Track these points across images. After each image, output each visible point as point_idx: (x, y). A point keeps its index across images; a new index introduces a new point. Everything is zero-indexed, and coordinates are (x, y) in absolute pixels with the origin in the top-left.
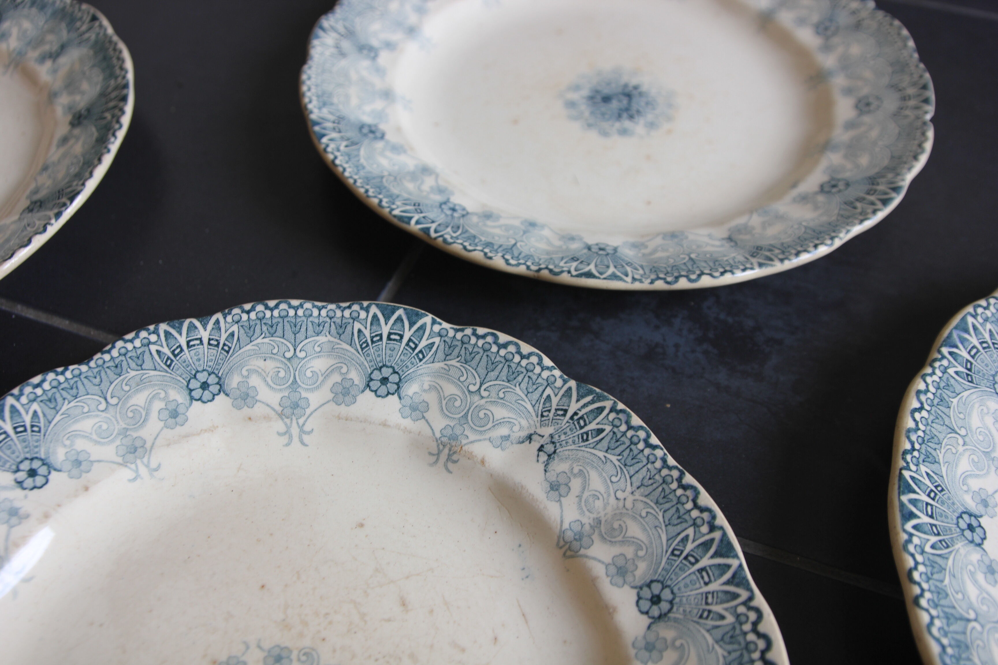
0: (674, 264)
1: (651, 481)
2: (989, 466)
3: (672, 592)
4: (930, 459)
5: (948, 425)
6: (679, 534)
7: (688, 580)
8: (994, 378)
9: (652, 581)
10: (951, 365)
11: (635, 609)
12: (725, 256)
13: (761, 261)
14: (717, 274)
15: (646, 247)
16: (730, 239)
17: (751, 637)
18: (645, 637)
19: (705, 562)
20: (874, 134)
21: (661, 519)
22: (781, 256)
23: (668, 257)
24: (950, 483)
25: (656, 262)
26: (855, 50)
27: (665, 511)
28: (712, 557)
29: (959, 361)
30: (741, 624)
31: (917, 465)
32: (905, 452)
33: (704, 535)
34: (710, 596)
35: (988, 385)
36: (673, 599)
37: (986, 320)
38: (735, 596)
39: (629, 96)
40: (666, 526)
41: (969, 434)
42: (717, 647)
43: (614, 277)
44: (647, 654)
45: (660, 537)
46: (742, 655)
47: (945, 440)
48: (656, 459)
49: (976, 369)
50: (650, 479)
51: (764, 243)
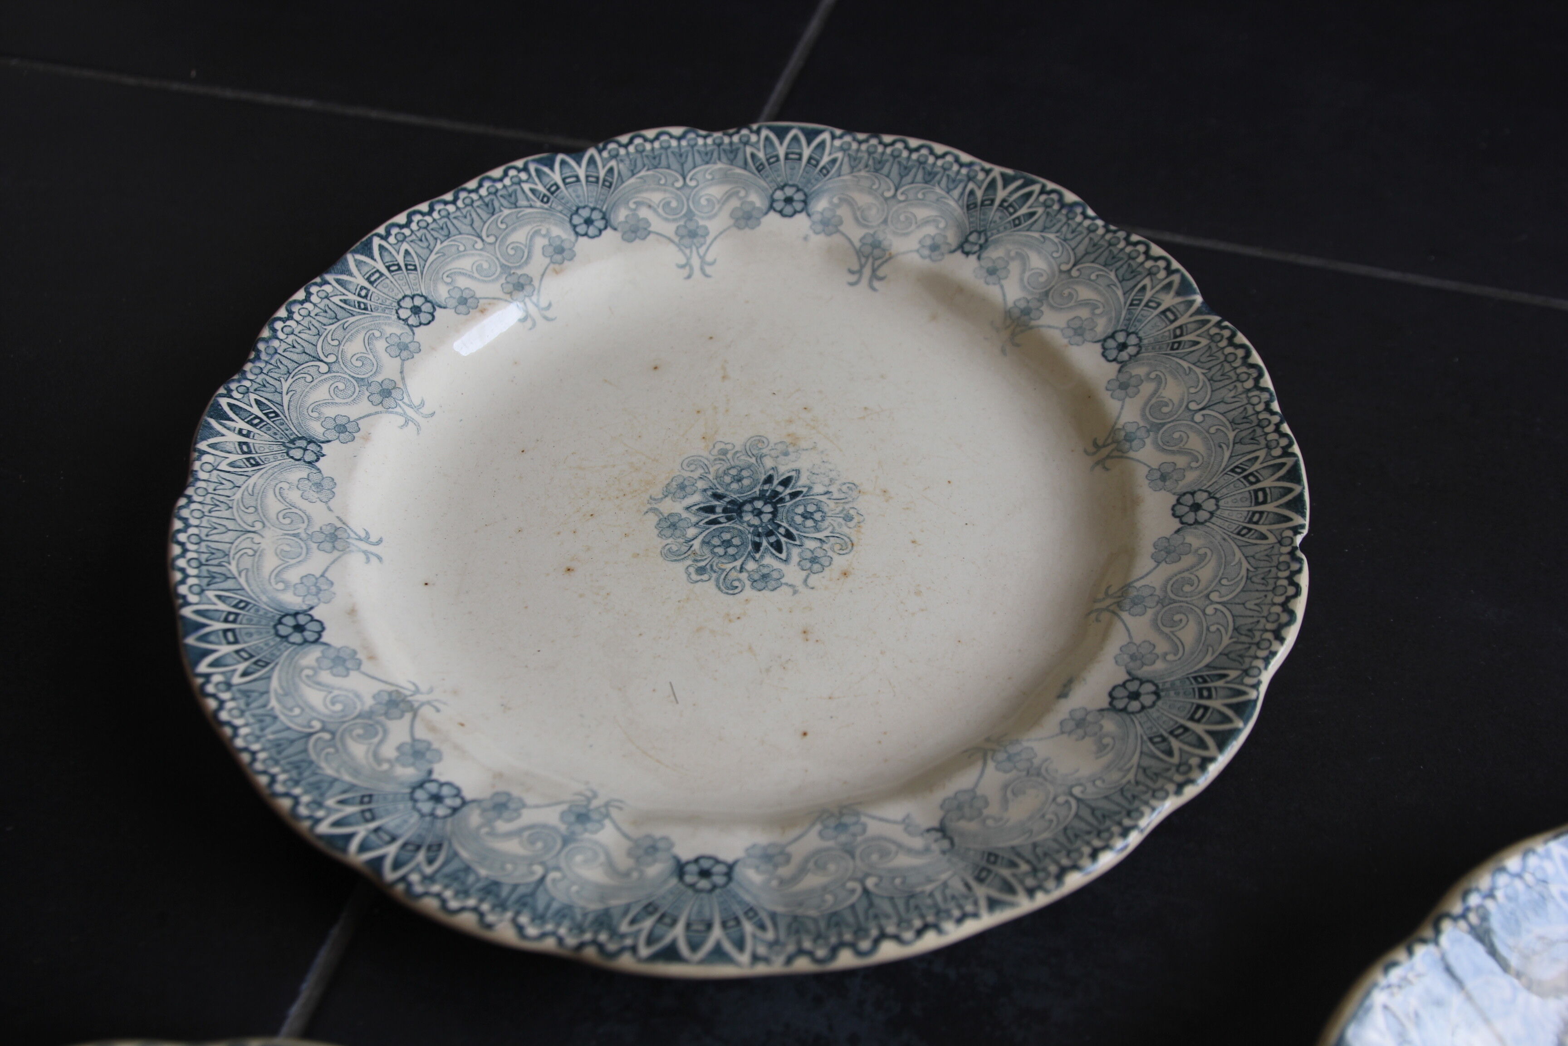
0: (833, 910)
12: (929, 880)
13: (995, 894)
14: (908, 935)
15: (788, 858)
16: (942, 830)
20: (1206, 573)
22: (1030, 882)
23: (825, 889)
25: (800, 904)
26: (1172, 391)
39: (774, 499)
43: (718, 954)
51: (1002, 843)
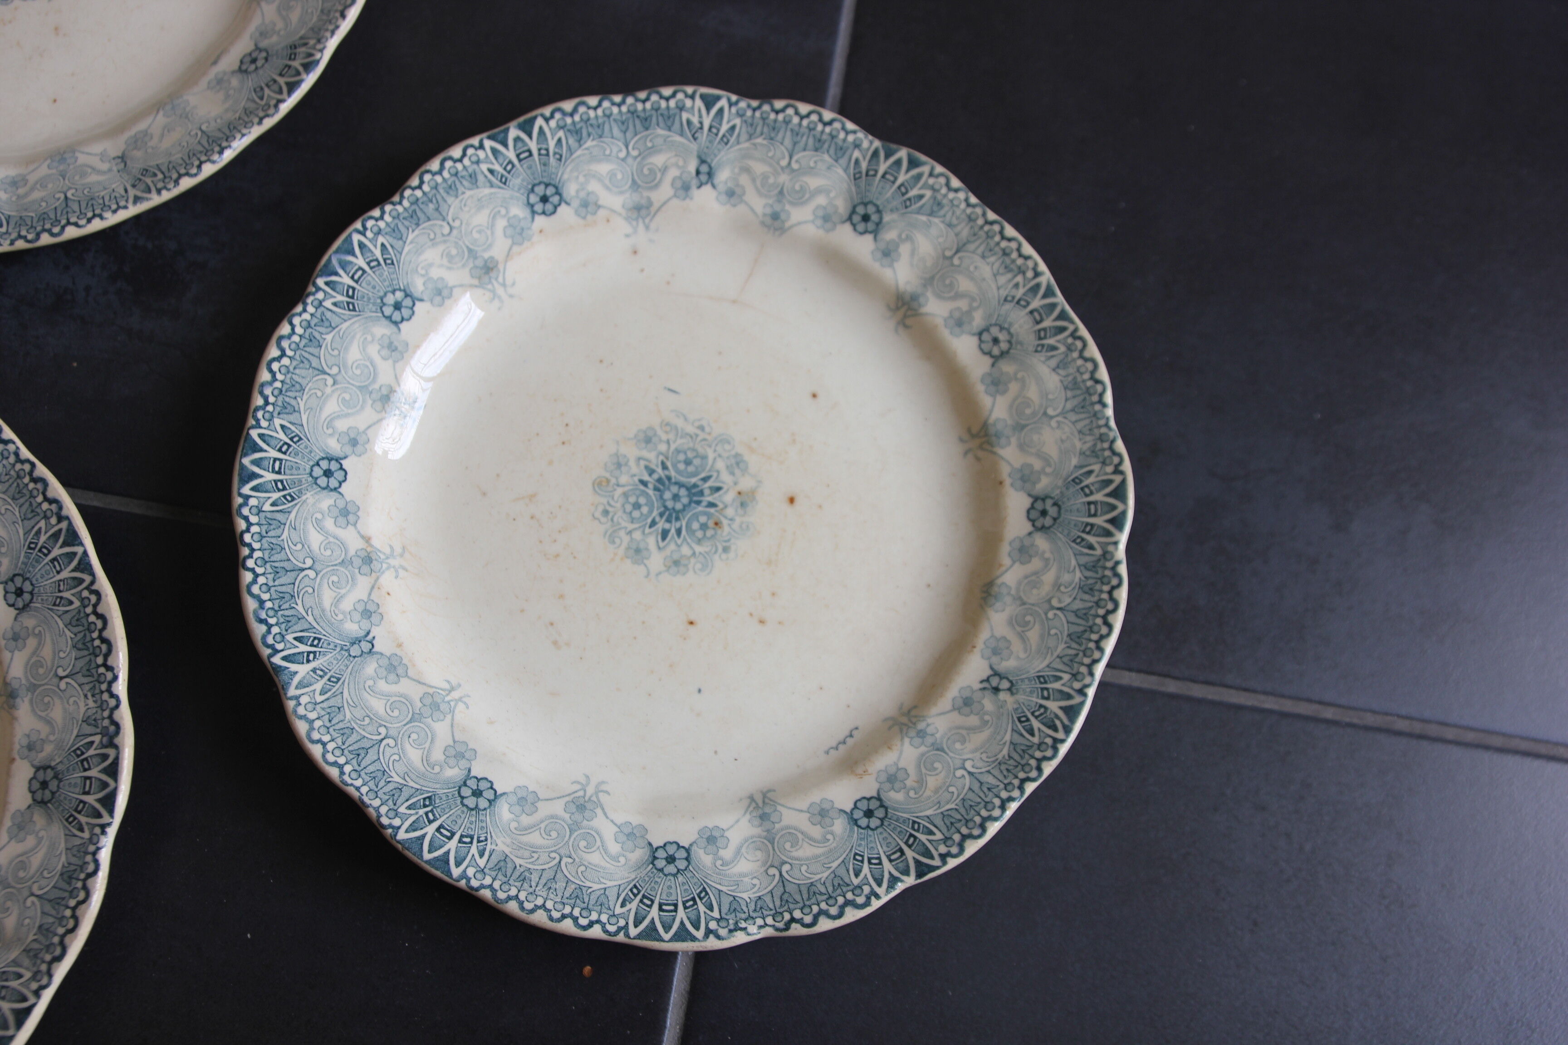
1: (8, 477)
2: (364, 401)
3: (32, 584)
4: (287, 409)
5: (316, 367)
6: (33, 527)
7: (43, 572)
8: (382, 300)
9: (15, 575)
10: (327, 296)
11: (3, 602)
17: (92, 618)
18: (12, 628)
19: (56, 552)
21: (17, 513)
24: (311, 431)
27: (20, 507)
28: (61, 547)
29: (338, 290)
30: (85, 607)
31: (270, 420)
32: (257, 409)
33: (53, 526)
34: (62, 583)
35: (374, 309)
36: (33, 590)
37: (379, 232)
38: (81, 581)
40: (22, 520)
41: (343, 372)
42: (66, 630)
44: (14, 643)
45: (18, 532)
46: (85, 635)
47: (310, 384)
48: (9, 454)
49: (360, 294)
50: (6, 475)
